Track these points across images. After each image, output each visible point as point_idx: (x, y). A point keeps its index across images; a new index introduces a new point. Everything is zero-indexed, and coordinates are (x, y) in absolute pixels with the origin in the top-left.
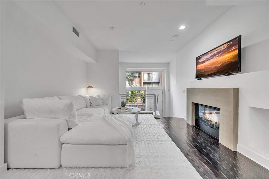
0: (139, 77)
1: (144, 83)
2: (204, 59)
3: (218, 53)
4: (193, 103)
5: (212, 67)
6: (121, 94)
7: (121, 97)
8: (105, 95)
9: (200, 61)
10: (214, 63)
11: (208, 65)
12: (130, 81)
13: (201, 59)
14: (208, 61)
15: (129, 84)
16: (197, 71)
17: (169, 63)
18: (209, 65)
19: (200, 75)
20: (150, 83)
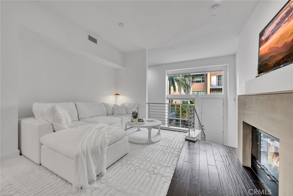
0: (203, 81)
1: (212, 90)
2: (269, 33)
4: (245, 123)
6: (149, 104)
7: (149, 106)
8: (131, 104)
9: (263, 38)
11: (274, 44)
12: (185, 87)
13: (265, 35)
14: (273, 36)
15: (185, 91)
16: (260, 58)
18: (275, 42)
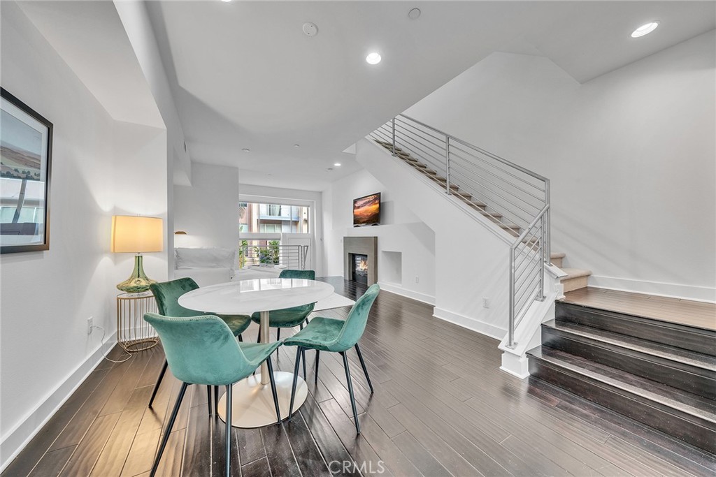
1: (260, 222)
2: (359, 205)
3: (369, 202)
4: (349, 254)
5: (365, 214)
9: (356, 205)
10: (366, 211)
13: (357, 203)
14: (361, 208)
16: (355, 216)
17: (321, 193)
19: (357, 221)
20: (279, 223)
